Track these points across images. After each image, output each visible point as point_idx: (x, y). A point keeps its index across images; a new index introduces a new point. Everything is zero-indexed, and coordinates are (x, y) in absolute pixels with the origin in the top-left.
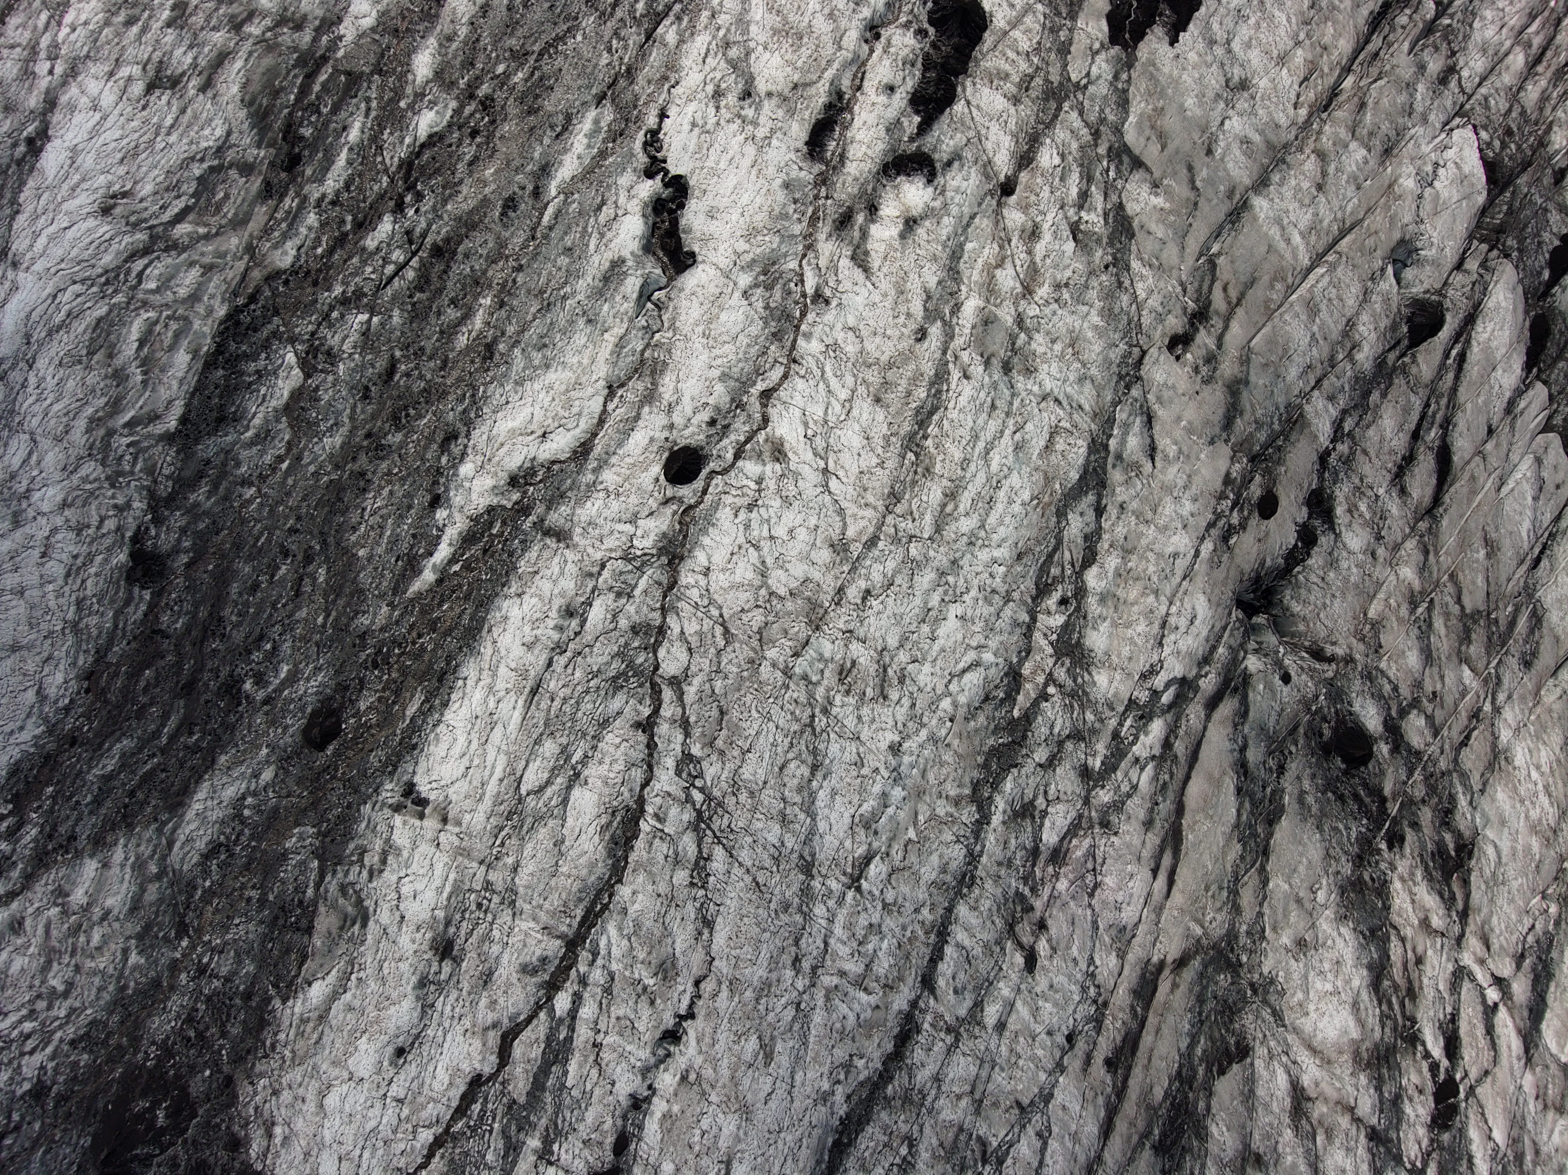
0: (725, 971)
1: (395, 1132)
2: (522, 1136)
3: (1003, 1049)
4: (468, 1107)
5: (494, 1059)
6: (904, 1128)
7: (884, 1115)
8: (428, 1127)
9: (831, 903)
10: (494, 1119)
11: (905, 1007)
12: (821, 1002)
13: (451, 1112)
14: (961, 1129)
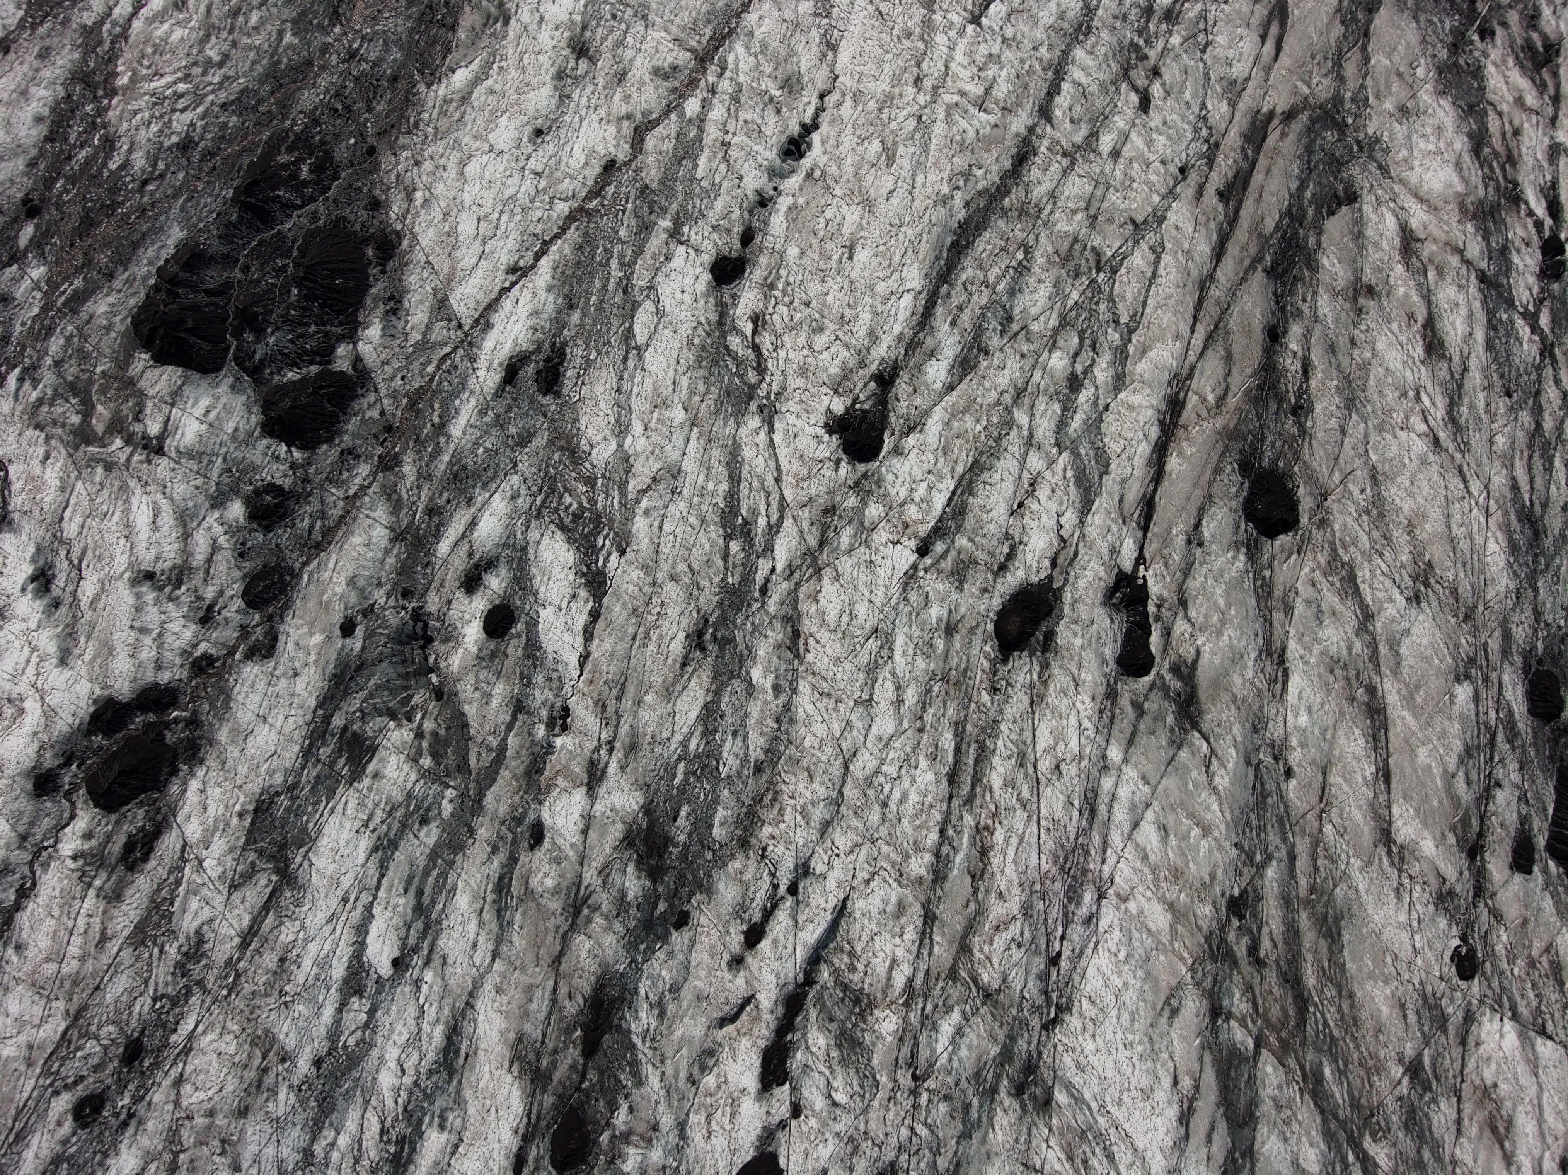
0: (849, 85)
1: (532, 201)
2: (653, 217)
3: (1118, 174)
4: (603, 188)
5: (627, 147)
6: (1020, 236)
7: (1001, 223)
8: (565, 200)
9: (952, 34)
10: (627, 201)
11: (1023, 131)
12: (941, 116)
13: (586, 190)
14: (1076, 240)
